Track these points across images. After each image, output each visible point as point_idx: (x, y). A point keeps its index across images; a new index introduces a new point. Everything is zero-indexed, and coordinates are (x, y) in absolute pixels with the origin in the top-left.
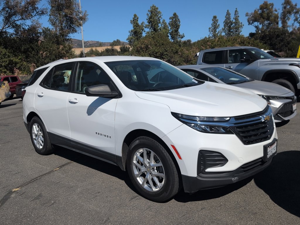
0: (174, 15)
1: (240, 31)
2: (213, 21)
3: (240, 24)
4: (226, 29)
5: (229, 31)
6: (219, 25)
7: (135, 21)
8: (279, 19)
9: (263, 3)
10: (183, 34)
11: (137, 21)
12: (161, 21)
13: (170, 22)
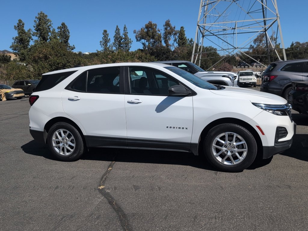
0: (62, 25)
1: (130, 47)
2: (104, 35)
3: (129, 40)
4: (117, 44)
5: (120, 46)
6: (110, 39)
7: (20, 26)
8: (162, 39)
9: (148, 22)
10: (74, 45)
11: (23, 27)
12: (51, 30)
13: (58, 31)
